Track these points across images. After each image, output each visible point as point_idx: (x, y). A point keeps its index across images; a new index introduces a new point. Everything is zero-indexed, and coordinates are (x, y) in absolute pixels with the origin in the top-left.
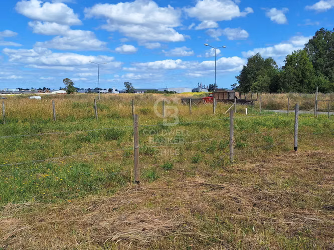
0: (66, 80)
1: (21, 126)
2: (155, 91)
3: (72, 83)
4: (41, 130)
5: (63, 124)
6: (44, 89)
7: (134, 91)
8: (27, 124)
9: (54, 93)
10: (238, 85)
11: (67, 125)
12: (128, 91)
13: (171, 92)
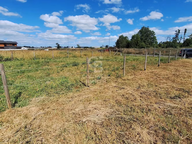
0: (57, 44)
1: (41, 60)
2: (88, 47)
3: (59, 45)
4: (48, 62)
5: (56, 60)
6: (50, 47)
7: (80, 47)
8: (43, 60)
9: (53, 48)
10: (115, 45)
11: (58, 60)
12: (78, 48)
13: (93, 48)
